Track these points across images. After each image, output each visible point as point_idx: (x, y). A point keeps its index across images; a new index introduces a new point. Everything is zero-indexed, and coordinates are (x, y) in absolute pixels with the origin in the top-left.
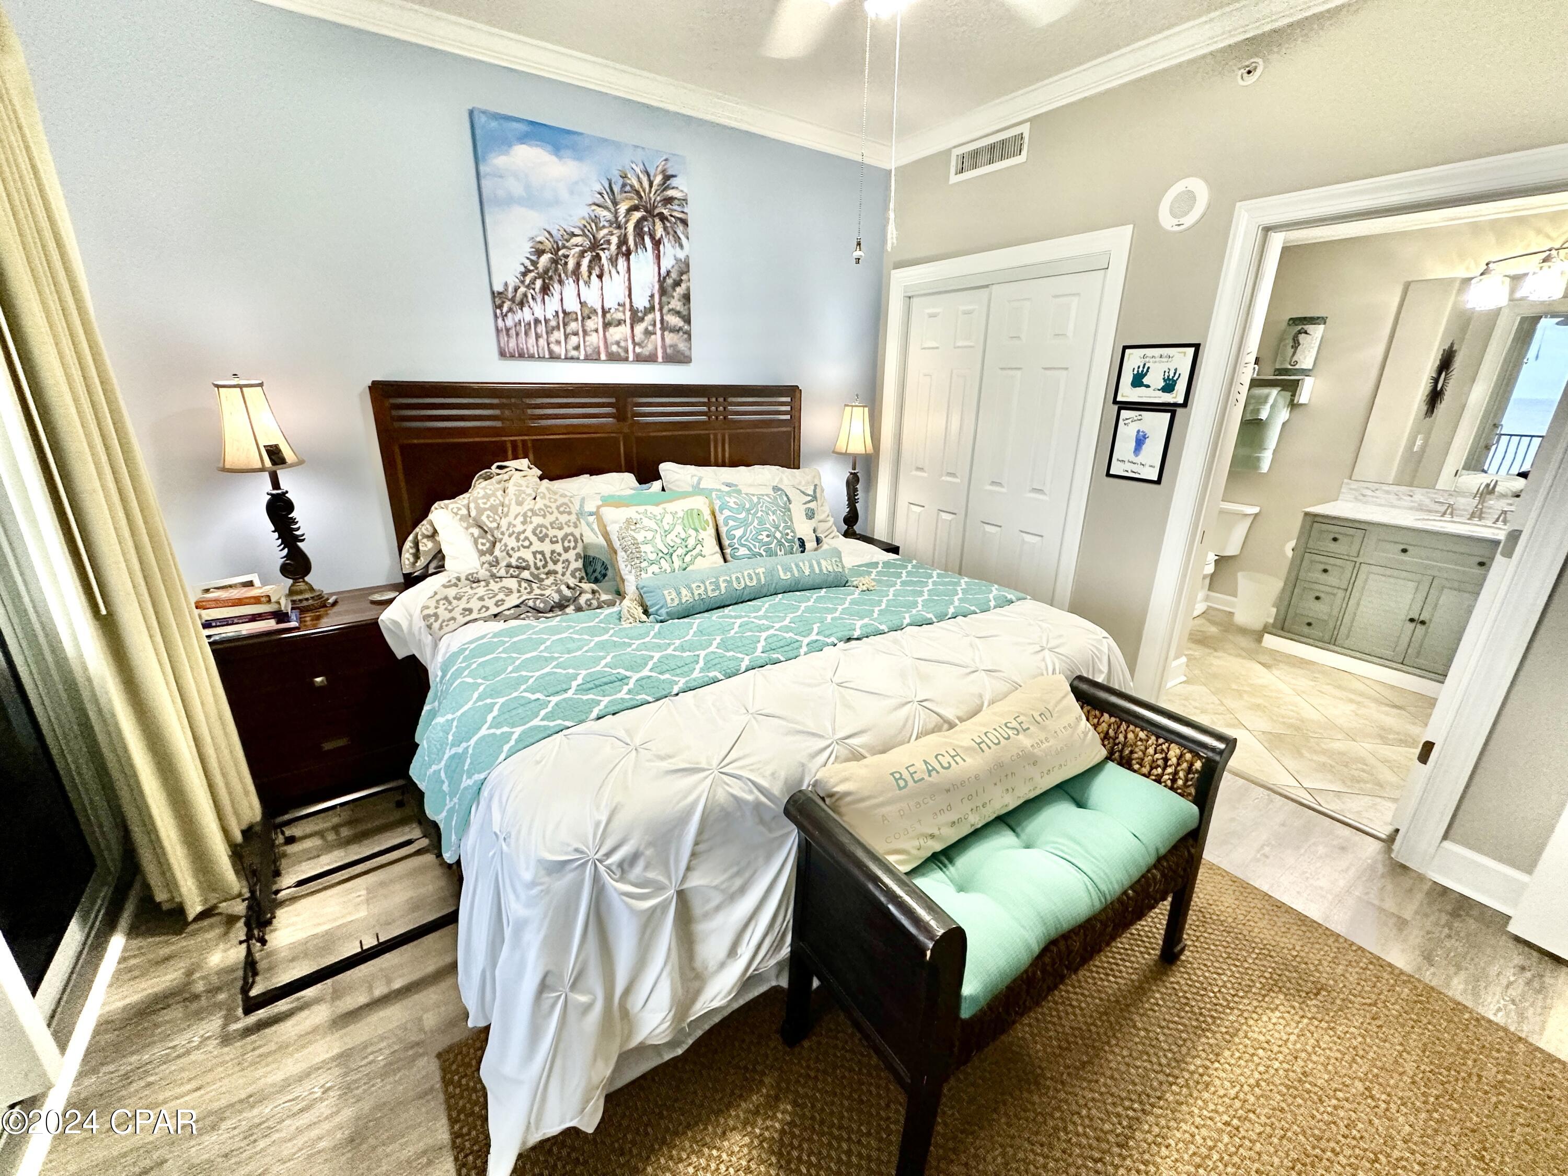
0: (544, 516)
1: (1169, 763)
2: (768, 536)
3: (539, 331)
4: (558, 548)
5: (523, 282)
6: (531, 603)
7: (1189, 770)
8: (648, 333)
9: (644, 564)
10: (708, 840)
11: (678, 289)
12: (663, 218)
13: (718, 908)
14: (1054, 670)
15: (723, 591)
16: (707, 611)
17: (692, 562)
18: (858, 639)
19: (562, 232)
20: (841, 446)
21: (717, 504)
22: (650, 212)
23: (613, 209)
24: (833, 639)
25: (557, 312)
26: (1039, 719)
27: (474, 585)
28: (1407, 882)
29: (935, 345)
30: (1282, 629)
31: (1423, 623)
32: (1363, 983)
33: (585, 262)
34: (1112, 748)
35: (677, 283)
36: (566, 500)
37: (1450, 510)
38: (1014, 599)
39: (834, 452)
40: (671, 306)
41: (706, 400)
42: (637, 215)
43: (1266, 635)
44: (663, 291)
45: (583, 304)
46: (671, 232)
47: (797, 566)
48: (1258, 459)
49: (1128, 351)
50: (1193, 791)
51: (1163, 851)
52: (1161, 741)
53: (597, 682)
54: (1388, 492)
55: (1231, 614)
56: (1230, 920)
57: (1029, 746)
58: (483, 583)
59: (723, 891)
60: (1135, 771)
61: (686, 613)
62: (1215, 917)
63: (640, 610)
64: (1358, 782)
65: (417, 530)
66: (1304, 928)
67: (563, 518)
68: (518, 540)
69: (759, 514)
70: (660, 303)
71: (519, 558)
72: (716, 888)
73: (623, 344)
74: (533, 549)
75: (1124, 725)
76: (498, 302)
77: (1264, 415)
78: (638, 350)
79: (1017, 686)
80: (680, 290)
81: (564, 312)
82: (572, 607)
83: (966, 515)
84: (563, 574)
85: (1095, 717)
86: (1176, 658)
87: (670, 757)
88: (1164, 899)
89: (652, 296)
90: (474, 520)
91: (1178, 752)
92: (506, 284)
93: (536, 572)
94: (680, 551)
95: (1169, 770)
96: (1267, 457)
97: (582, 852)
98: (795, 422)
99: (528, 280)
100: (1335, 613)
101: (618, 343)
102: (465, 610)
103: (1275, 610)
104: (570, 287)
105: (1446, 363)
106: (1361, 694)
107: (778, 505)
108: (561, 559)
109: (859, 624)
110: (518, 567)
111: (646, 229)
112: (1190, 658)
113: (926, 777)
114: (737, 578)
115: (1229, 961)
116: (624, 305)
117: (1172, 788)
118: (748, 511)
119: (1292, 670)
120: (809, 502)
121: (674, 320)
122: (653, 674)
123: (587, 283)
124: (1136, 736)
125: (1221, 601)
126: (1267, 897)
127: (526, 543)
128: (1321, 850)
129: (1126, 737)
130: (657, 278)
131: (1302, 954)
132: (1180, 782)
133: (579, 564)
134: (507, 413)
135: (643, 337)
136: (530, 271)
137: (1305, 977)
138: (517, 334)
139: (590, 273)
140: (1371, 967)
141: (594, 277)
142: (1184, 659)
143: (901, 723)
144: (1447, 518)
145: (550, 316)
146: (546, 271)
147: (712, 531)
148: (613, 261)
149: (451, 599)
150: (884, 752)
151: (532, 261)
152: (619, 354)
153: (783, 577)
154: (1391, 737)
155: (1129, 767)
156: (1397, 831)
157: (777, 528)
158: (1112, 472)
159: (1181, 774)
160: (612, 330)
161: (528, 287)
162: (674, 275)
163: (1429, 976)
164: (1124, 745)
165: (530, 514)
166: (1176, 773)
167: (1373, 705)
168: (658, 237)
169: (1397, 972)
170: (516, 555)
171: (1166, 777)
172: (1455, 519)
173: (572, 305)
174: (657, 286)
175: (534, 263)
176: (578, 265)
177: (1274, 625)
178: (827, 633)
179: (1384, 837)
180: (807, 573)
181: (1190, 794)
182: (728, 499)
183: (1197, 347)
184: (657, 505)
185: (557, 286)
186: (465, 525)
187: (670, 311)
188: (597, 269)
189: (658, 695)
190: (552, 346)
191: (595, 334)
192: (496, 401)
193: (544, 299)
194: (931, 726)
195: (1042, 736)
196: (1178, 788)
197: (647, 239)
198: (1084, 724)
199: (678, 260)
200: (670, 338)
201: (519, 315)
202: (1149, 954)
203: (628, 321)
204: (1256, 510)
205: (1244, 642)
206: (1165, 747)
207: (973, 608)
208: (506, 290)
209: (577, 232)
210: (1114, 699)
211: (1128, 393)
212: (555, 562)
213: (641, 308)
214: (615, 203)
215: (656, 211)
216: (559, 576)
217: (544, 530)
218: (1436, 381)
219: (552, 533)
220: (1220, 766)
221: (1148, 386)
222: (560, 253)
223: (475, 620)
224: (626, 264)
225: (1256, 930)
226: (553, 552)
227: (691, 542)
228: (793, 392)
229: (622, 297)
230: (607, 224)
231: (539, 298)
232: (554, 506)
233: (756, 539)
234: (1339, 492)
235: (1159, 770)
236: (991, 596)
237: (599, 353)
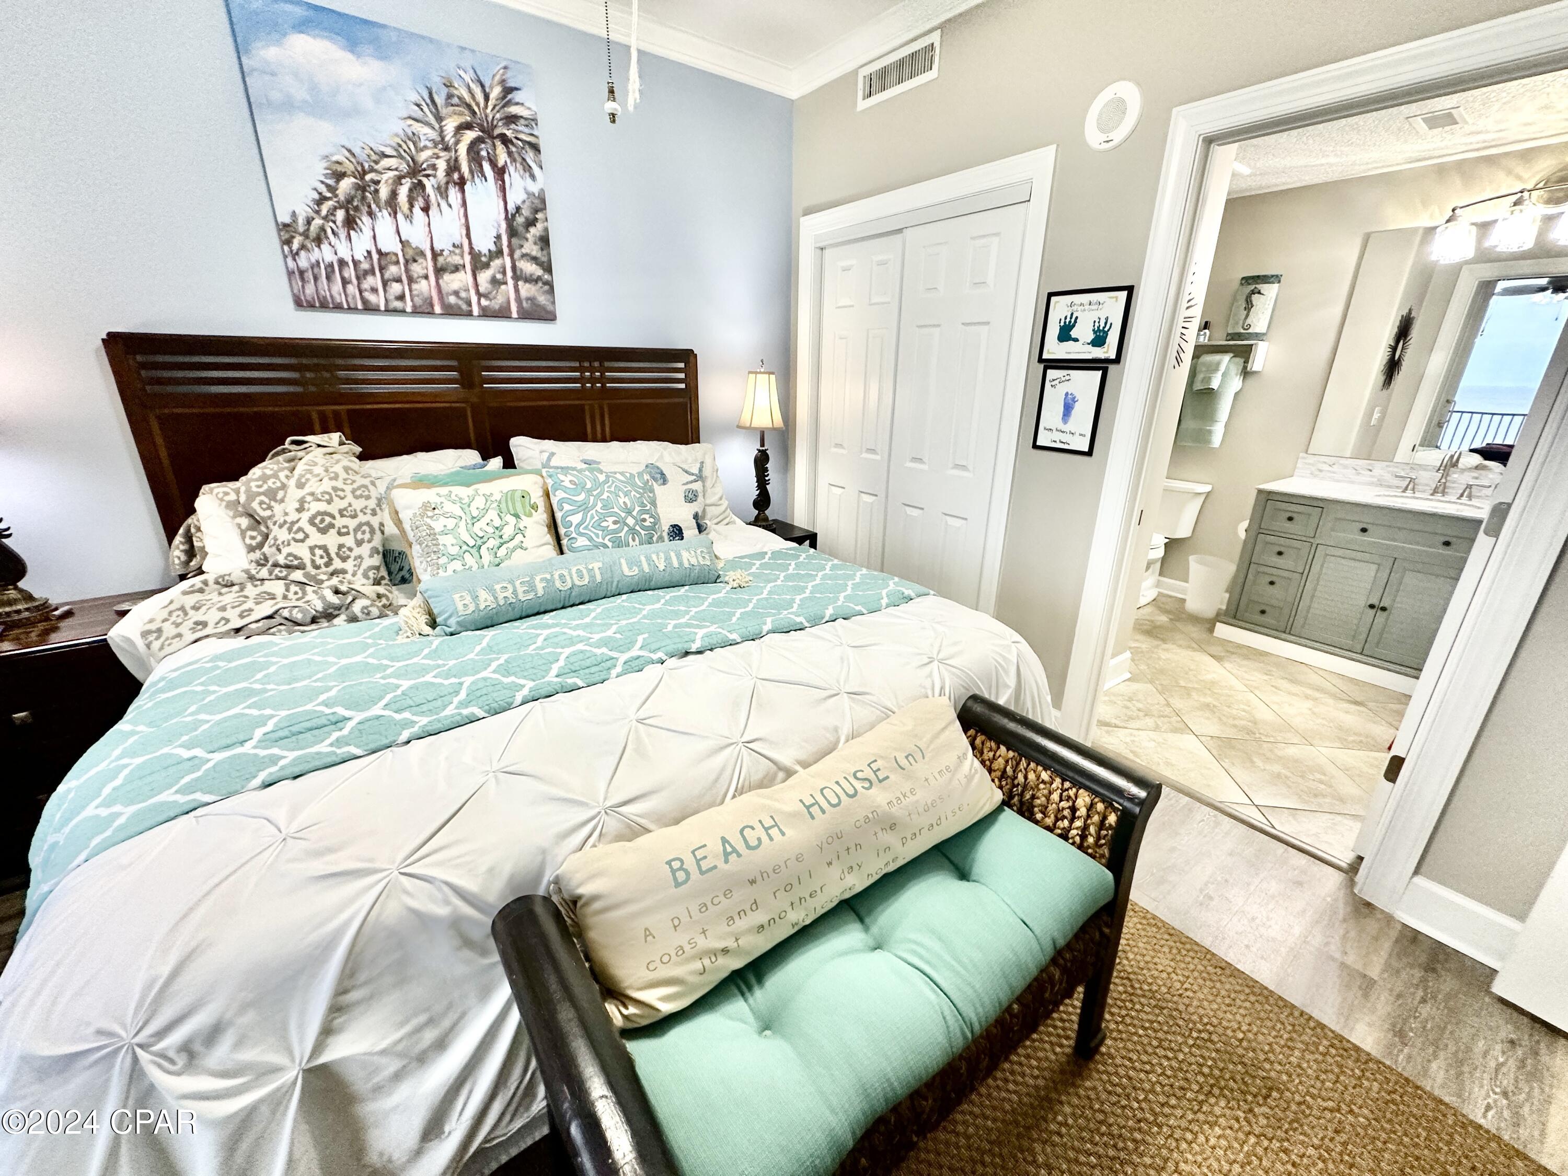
0: (329, 502)
1: (1078, 814)
2: (615, 523)
3: (346, 275)
4: (349, 541)
5: (318, 212)
6: (286, 613)
7: (1101, 825)
8: (495, 282)
9: (443, 560)
10: (366, 983)
11: (533, 230)
12: (505, 140)
13: (398, 1077)
14: (942, 688)
15: (540, 592)
16: (521, 618)
17: (508, 556)
18: (700, 652)
19: (368, 151)
20: (746, 420)
21: (550, 482)
22: (488, 132)
23: (437, 126)
24: (660, 655)
25: (369, 252)
26: (904, 762)
27: (225, 590)
28: (1372, 926)
29: (849, 303)
30: (1235, 617)
31: (1384, 609)
32: (1323, 1076)
33: (403, 191)
34: (1011, 791)
35: (531, 223)
36: (366, 482)
37: (1411, 485)
38: (913, 595)
39: (738, 427)
40: (524, 251)
41: (577, 364)
42: (470, 135)
43: (1218, 624)
44: (513, 232)
45: (404, 244)
46: (519, 159)
47: (648, 559)
48: (1210, 432)
49: (1053, 299)
50: (1106, 851)
51: (1061, 942)
52: (1067, 785)
53: (294, 729)
54: (1345, 467)
55: (1184, 601)
56: (1164, 989)
57: (884, 803)
58: (236, 588)
59: (400, 1055)
60: (1037, 822)
61: (487, 623)
62: (1146, 987)
63: (424, 618)
64: (1316, 796)
65: (189, 521)
66: (1252, 998)
67: (358, 504)
68: (290, 530)
69: (605, 496)
70: (510, 245)
71: (289, 555)
72: (383, 1052)
73: (463, 294)
74: (310, 542)
75: (1024, 763)
76: (285, 236)
77: (1215, 384)
78: (484, 302)
79: (887, 713)
80: (535, 232)
81: (379, 252)
82: (343, 617)
83: (887, 497)
84: (354, 575)
85: (991, 750)
86: (1114, 656)
87: (330, 850)
88: (1070, 995)
89: (498, 237)
90: (244, 506)
91: (1088, 800)
92: (294, 214)
93: (313, 572)
94: (492, 543)
95: (1078, 823)
96: (1218, 432)
97: (110, 1034)
98: (691, 392)
99: (324, 210)
100: (1290, 599)
101: (456, 293)
102: (197, 623)
103: (1227, 595)
104: (384, 221)
105: (1404, 331)
106: (1318, 689)
107: (634, 485)
108: (353, 555)
109: (701, 633)
110: (287, 567)
111: (484, 153)
112: (1135, 652)
113: (721, 864)
114: (562, 577)
115: (1160, 1052)
116: (460, 247)
117: (1081, 847)
118: (589, 492)
119: (1245, 662)
120: (692, 482)
121: (529, 268)
122: (387, 713)
123: (409, 217)
124: (1038, 777)
125: (1173, 587)
126: (1208, 955)
127: (300, 536)
128: (1274, 887)
129: (1026, 778)
130: (503, 216)
131: (1250, 1035)
132: (1091, 840)
133: (377, 560)
134: (309, 375)
135: (489, 286)
136: (327, 199)
137: (1251, 1070)
138: (316, 278)
139: (411, 206)
140: (1333, 1051)
141: (417, 210)
142: (1128, 654)
143: (712, 777)
144: (1409, 493)
145: (359, 256)
146: (349, 200)
147: (541, 516)
148: (442, 191)
149: (188, 608)
150: (677, 822)
151: (328, 186)
152: (460, 308)
153: (627, 572)
154: (1351, 739)
155: (1031, 818)
156: (1361, 859)
157: (629, 512)
158: (1038, 443)
159: (1092, 830)
160: (447, 277)
161: (325, 218)
162: (526, 212)
163: (1401, 1063)
164: (1025, 787)
165: (309, 498)
166: (1085, 828)
167: (1331, 701)
168: (501, 163)
169: (1364, 1058)
170: (285, 551)
171: (1074, 832)
172: (1417, 495)
173: (390, 244)
174: (504, 225)
175: (332, 189)
176: (394, 194)
177: (1226, 613)
178: (653, 647)
179: (1344, 865)
180: (662, 567)
181: (1103, 856)
182: (562, 477)
183: (1130, 290)
184: (468, 486)
185: (366, 219)
186: (231, 513)
187: (524, 256)
188: (420, 199)
189: (373, 746)
190: (367, 295)
191: (424, 282)
192: (293, 361)
193: (349, 235)
194: (756, 777)
195: (906, 787)
196: (1089, 847)
197: (486, 166)
198: (971, 763)
199: (530, 194)
200: (526, 290)
201: (316, 255)
202: (1061, 1046)
203: (468, 267)
204: (1208, 488)
205: (1195, 631)
206: (1072, 793)
207: (858, 608)
208: (295, 221)
209: (389, 151)
210: (1012, 726)
211: (1055, 350)
212: (344, 559)
213: (485, 251)
214: (439, 119)
215: (497, 132)
216: (348, 576)
217: (328, 519)
218: (1394, 349)
219: (339, 522)
220: (1139, 823)
221: (1076, 340)
222: (368, 177)
223: (207, 636)
224: (459, 195)
225: (1195, 1003)
226: (341, 546)
227: (508, 531)
228: (687, 357)
229: (458, 235)
230: (430, 144)
231: (343, 233)
232: (348, 489)
233: (598, 526)
234: (1295, 468)
235: (1066, 823)
236: (884, 592)
237: (432, 306)
